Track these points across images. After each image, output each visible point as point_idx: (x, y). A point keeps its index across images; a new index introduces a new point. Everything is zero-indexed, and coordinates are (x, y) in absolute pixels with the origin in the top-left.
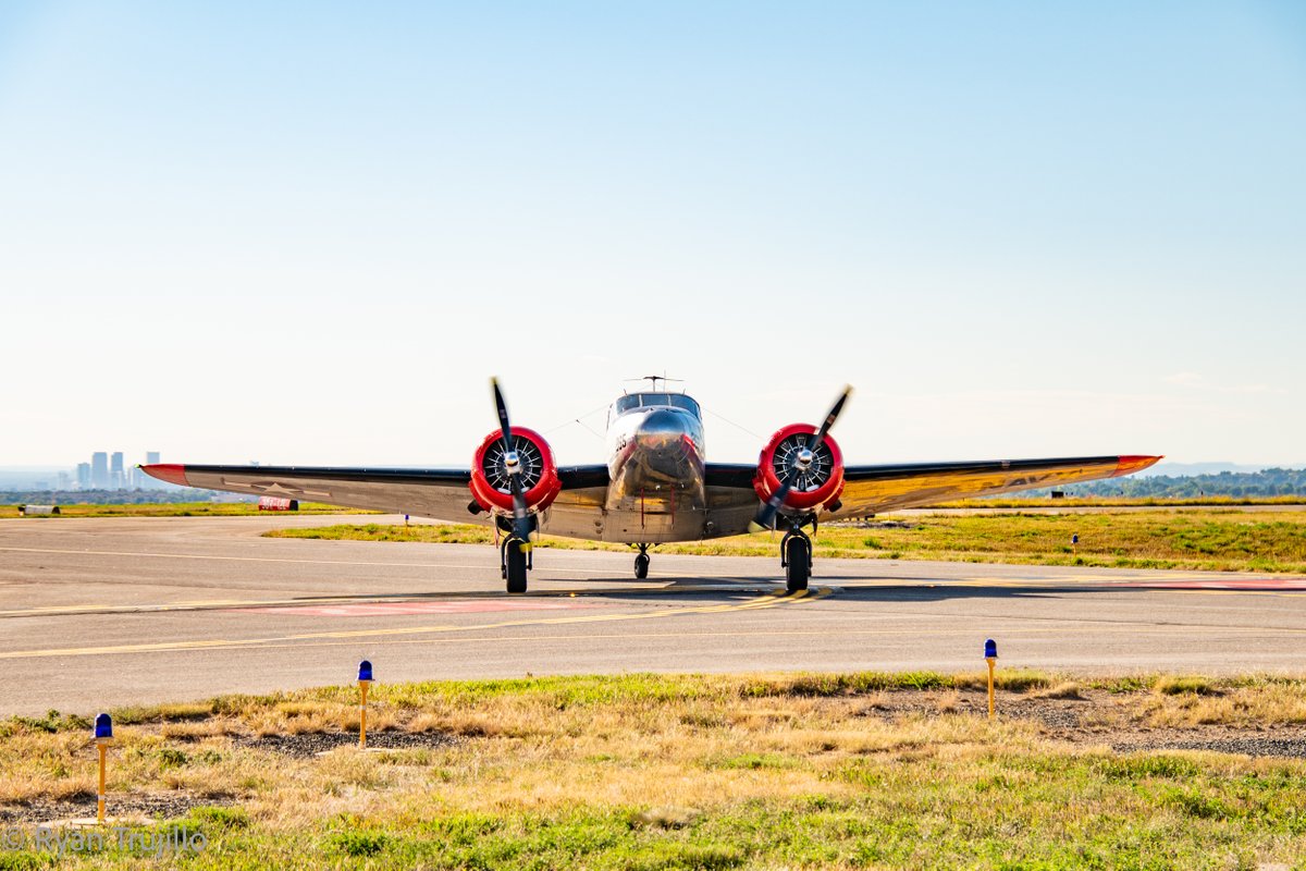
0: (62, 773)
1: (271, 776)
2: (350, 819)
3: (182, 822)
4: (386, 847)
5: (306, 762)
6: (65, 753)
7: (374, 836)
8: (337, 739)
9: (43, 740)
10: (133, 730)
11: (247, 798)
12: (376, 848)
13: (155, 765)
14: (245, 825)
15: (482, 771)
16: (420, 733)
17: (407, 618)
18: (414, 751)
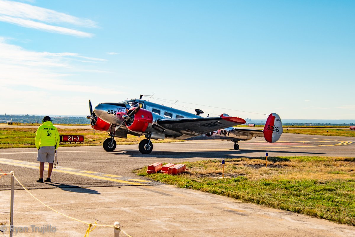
0: (217, 169)
1: (251, 171)
2: (264, 179)
3: (237, 178)
4: (271, 185)
5: (257, 169)
6: (217, 166)
7: (269, 182)
8: (262, 166)
9: (214, 164)
10: (228, 163)
11: (247, 175)
12: (269, 184)
13: (232, 169)
14: (247, 179)
15: (287, 172)
16: (276, 165)
17: (274, 146)
18: (275, 168)
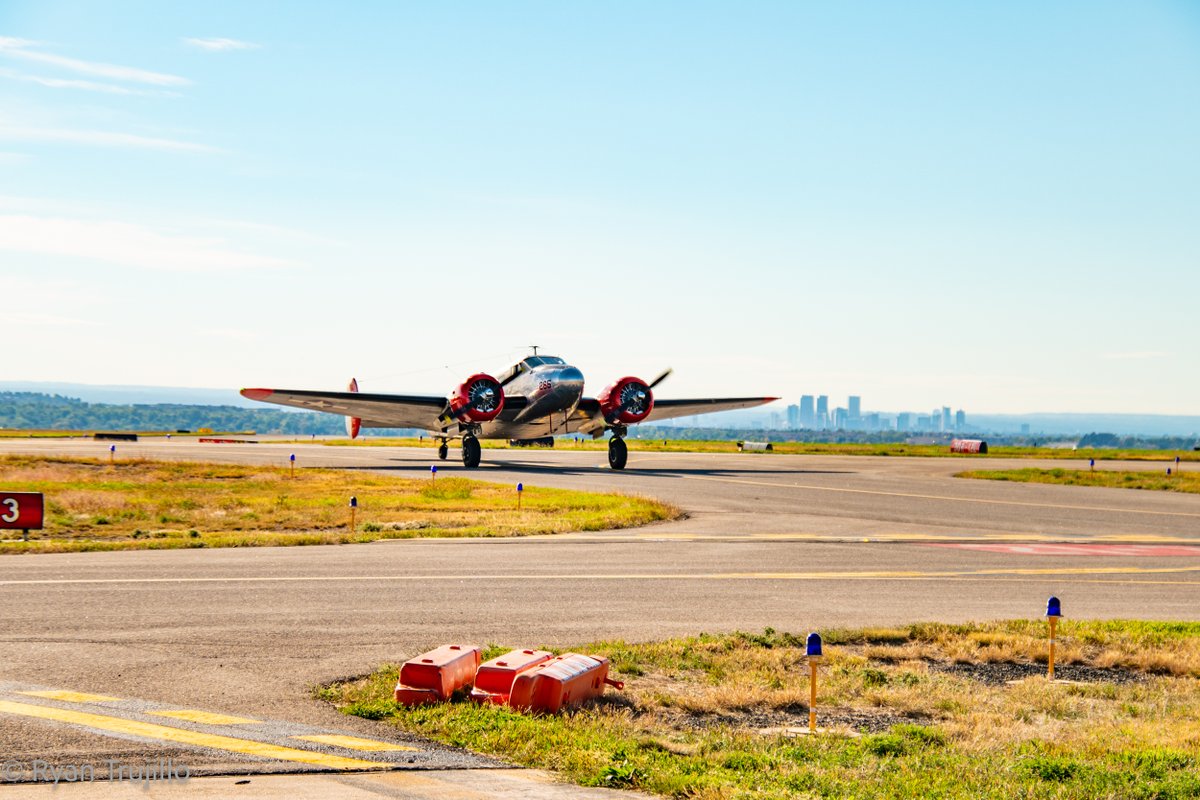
0: (777, 685)
1: (966, 700)
2: (1041, 745)
3: (888, 736)
4: (1076, 775)
5: (997, 689)
6: (780, 667)
7: (1065, 763)
8: (1026, 670)
9: (761, 654)
10: (838, 650)
11: (944, 719)
12: (1067, 775)
13: (860, 682)
14: (942, 744)
15: (1170, 709)
16: (1107, 669)
17: (1094, 559)
18: (1102, 685)
